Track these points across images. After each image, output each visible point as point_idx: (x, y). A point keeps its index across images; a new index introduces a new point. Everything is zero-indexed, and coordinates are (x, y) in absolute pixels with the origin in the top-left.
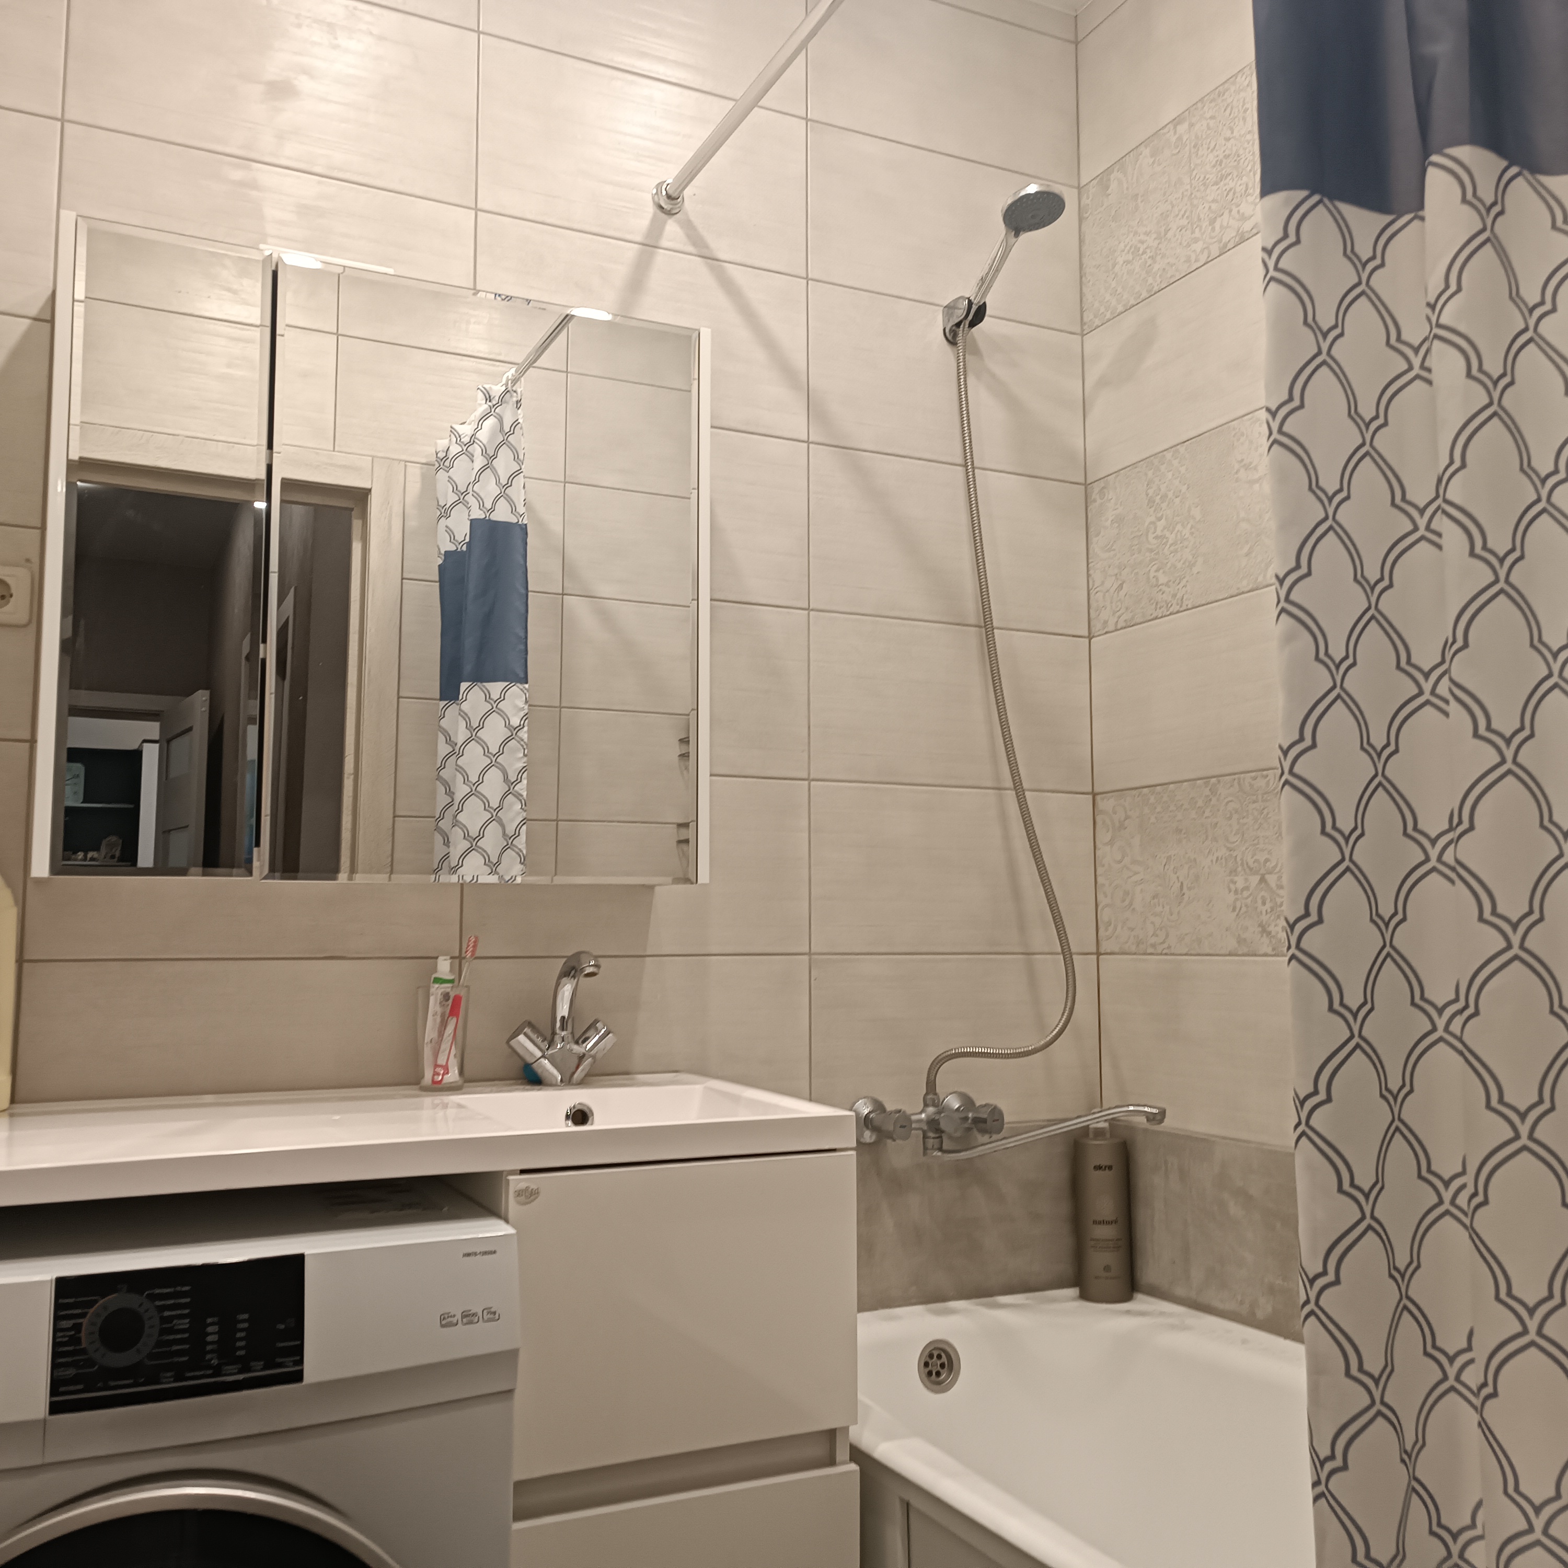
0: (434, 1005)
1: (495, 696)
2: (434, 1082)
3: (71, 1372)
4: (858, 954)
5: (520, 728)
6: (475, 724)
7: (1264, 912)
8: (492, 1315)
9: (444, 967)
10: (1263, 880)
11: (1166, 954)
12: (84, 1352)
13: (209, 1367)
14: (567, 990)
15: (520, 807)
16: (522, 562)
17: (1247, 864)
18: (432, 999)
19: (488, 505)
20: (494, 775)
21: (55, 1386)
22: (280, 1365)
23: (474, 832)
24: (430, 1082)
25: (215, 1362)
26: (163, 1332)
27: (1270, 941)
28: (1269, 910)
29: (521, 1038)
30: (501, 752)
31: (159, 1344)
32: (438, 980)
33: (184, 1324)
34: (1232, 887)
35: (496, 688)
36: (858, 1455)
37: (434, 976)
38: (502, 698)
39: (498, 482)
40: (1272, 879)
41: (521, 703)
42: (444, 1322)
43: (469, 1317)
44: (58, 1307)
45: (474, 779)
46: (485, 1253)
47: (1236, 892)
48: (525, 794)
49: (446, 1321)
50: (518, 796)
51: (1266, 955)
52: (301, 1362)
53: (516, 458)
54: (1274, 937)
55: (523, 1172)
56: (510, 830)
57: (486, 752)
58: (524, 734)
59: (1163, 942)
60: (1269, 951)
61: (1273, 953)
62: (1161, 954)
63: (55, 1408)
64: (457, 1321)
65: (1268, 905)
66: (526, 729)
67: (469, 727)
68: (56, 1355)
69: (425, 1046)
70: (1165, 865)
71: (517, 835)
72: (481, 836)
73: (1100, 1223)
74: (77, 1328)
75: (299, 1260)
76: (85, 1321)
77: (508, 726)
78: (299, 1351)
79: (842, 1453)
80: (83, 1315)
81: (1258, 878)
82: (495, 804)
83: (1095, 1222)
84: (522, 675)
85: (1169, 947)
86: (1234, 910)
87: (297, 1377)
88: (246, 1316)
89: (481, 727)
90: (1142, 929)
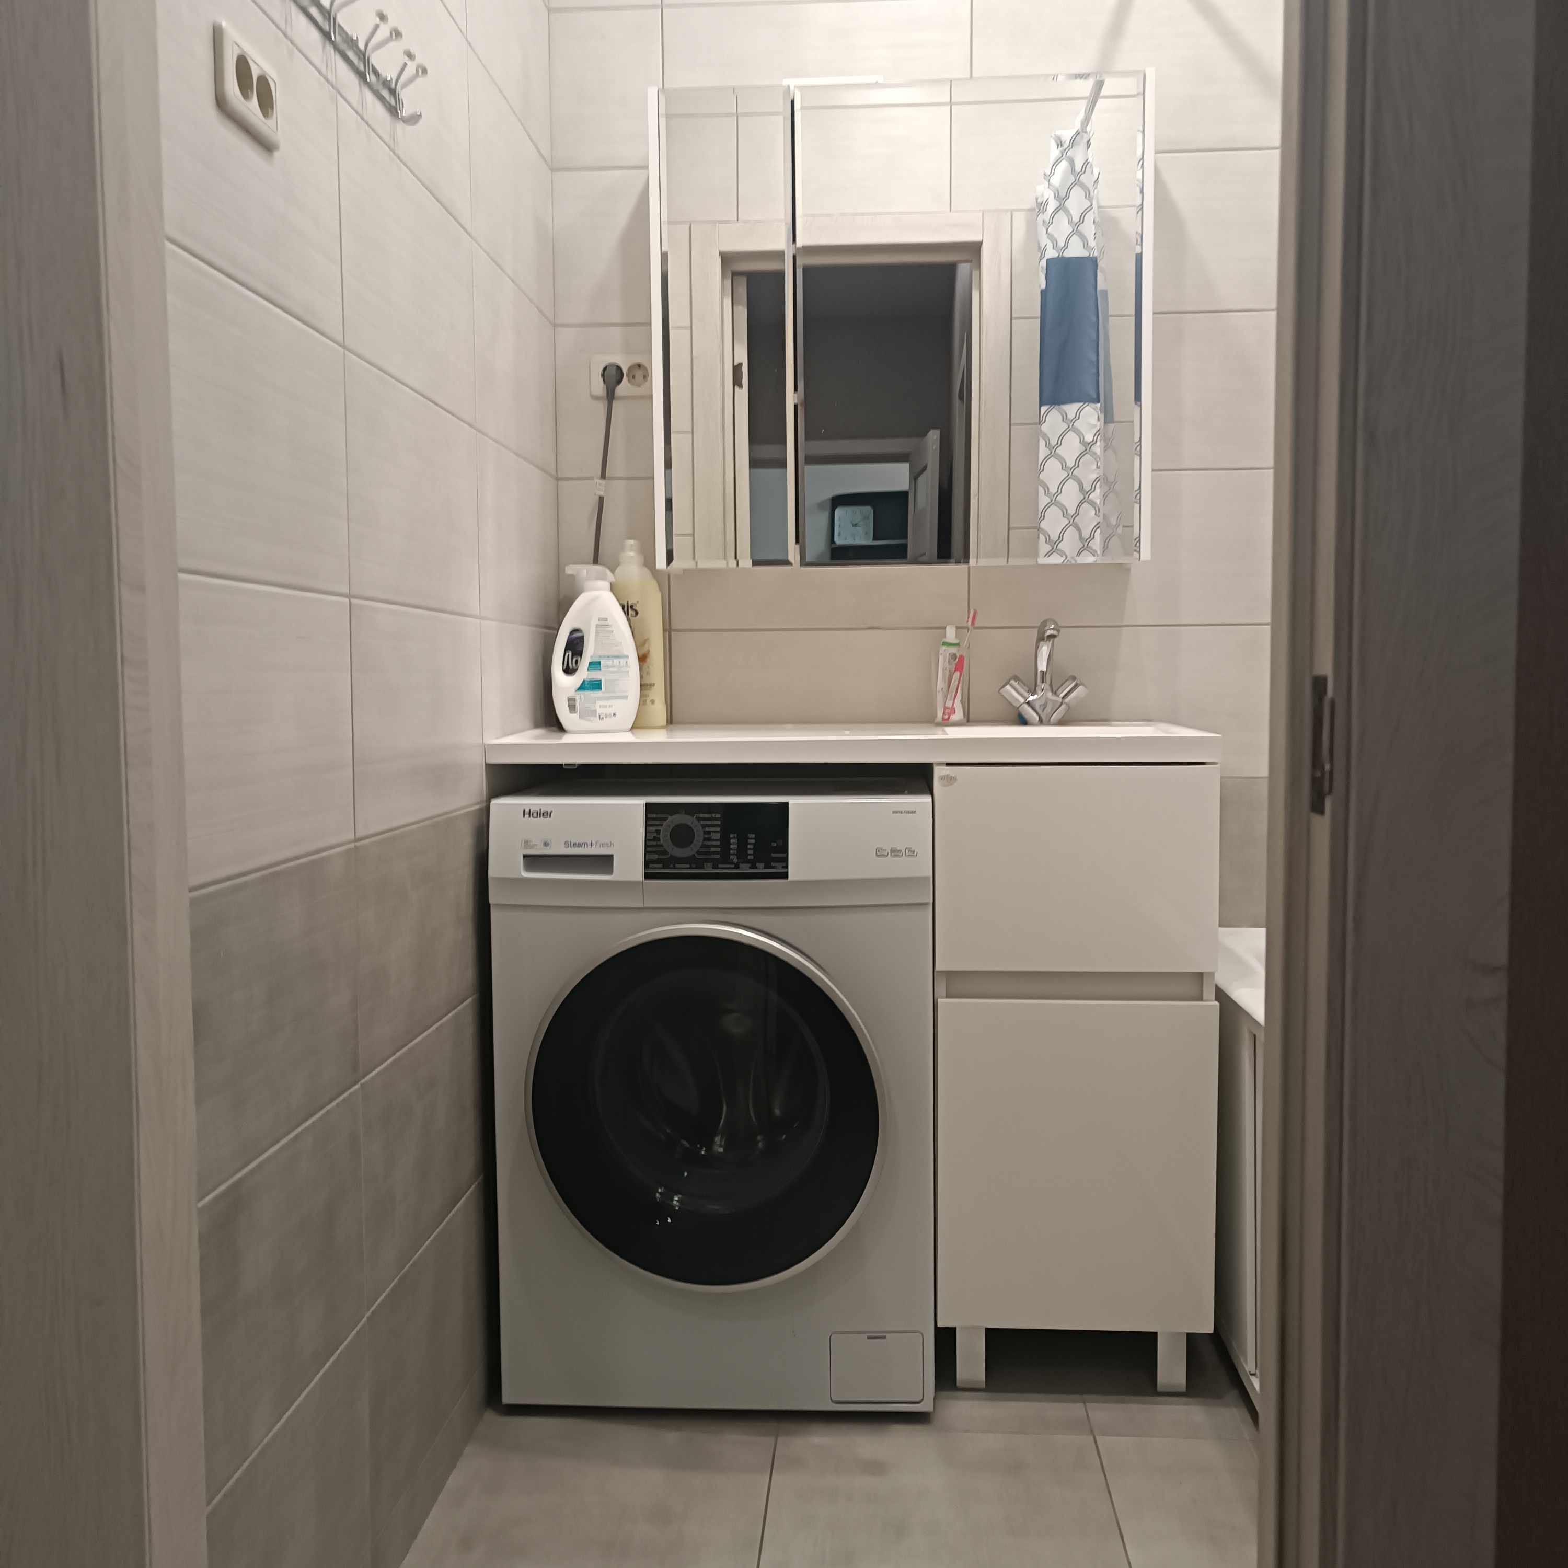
0: (943, 663)
1: (1071, 415)
2: (943, 719)
3: (655, 857)
5: (1093, 443)
6: (1054, 442)
8: (911, 853)
9: (951, 634)
12: (661, 846)
13: (732, 863)
14: (1045, 650)
15: (1094, 513)
16: (1093, 292)
18: (941, 658)
19: (1061, 243)
20: (1071, 486)
21: (647, 864)
22: (773, 867)
24: (941, 719)
25: (736, 861)
26: (705, 839)
29: (1008, 687)
30: (1077, 464)
31: (703, 846)
32: (945, 644)
33: (717, 836)
35: (1071, 409)
36: (1221, 995)
37: (943, 640)
38: (1077, 417)
39: (1070, 221)
41: (1094, 421)
42: (878, 854)
43: (895, 852)
44: (647, 819)
45: (1053, 490)
46: (908, 812)
48: (1098, 502)
49: (880, 853)
50: (1093, 504)
52: (787, 867)
53: (1088, 196)
55: (948, 764)
56: (1086, 534)
57: (1064, 466)
58: (1097, 449)
63: (648, 876)
64: (888, 854)
66: (1098, 443)
67: (1048, 445)
68: (646, 846)
69: (938, 693)
71: (1092, 537)
72: (1061, 539)
74: (658, 832)
75: (787, 804)
76: (661, 829)
77: (1082, 441)
78: (785, 860)
79: (1209, 993)
80: (661, 825)
82: (1072, 511)
84: (1094, 396)
87: (785, 876)
88: (753, 836)
89: (1059, 444)
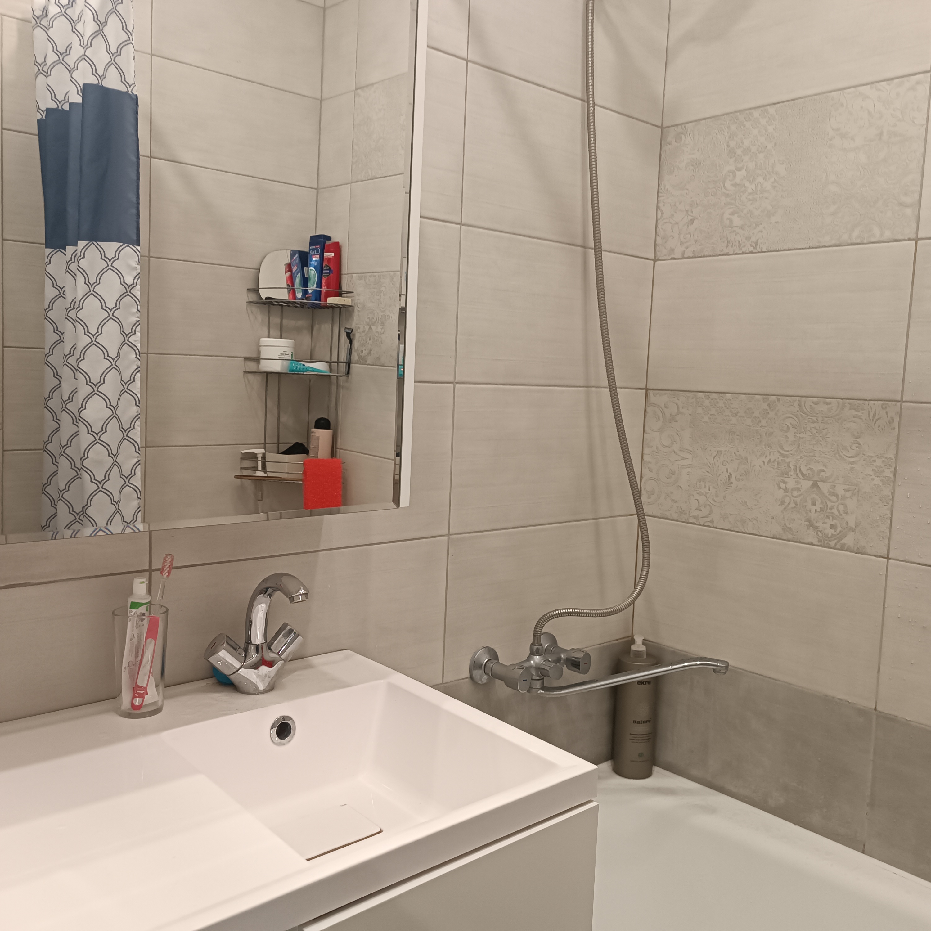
1: (110, 255)
2: (134, 707)
4: (483, 531)
5: (134, 285)
6: (92, 280)
7: (813, 511)
10: (815, 485)
11: (708, 526)
14: (263, 605)
15: (135, 356)
16: (132, 131)
17: (800, 470)
18: (129, 624)
19: (100, 72)
20: (111, 327)
23: (95, 380)
24: (129, 706)
27: (817, 533)
28: (818, 510)
30: (117, 307)
32: (135, 605)
34: (783, 486)
35: (110, 247)
37: (130, 600)
38: (117, 257)
39: (108, 51)
40: (825, 487)
41: (134, 263)
45: (93, 330)
47: (786, 490)
48: (139, 345)
50: (133, 346)
51: (812, 544)
53: (125, 28)
54: (820, 532)
56: (126, 377)
57: (104, 306)
58: (137, 292)
59: (707, 517)
60: (815, 541)
61: (819, 544)
62: (703, 525)
65: (818, 506)
66: (138, 287)
67: (87, 283)
70: (715, 457)
71: (132, 380)
72: (102, 381)
73: (638, 722)
77: (123, 283)
81: (810, 483)
82: (113, 354)
83: (635, 722)
84: (134, 237)
85: (712, 521)
86: (782, 503)
89: (98, 282)
90: (686, 503)
